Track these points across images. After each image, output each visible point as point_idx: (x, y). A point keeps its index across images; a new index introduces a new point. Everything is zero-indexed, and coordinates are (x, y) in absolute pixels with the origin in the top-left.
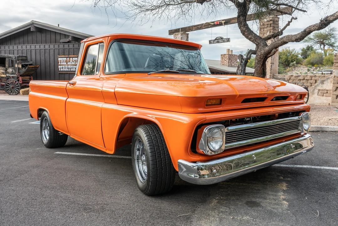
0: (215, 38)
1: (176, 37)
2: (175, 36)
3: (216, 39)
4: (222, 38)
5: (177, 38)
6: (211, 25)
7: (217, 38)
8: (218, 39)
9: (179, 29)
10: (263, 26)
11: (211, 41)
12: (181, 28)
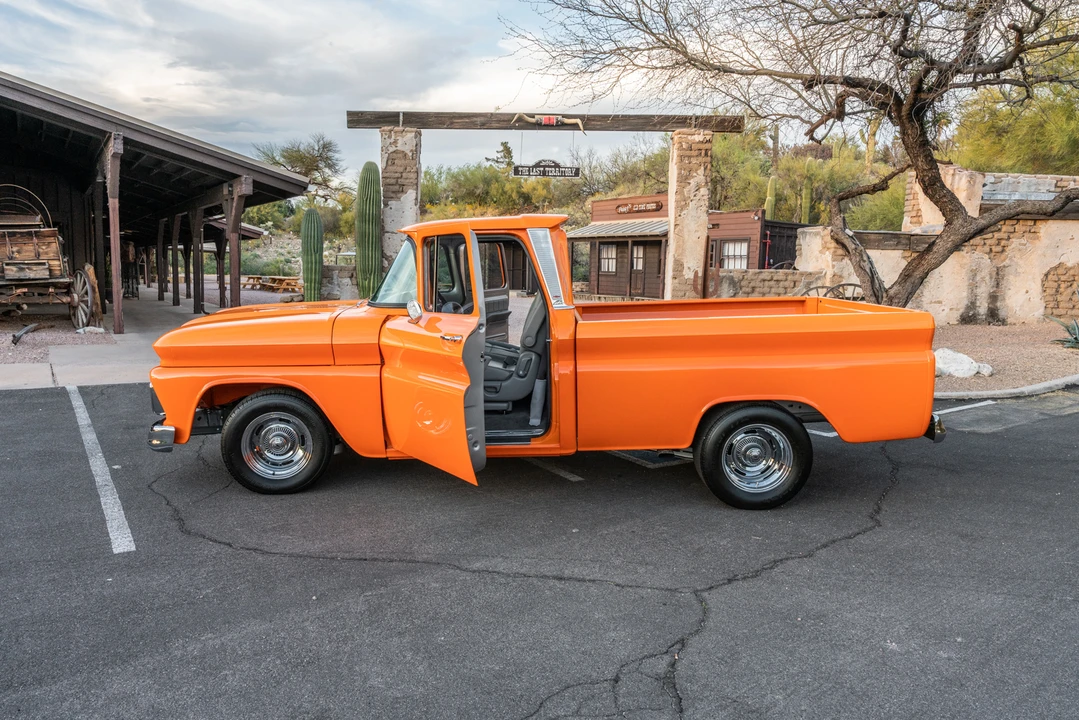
0: (537, 160)
1: (392, 140)
2: (390, 137)
3: (537, 165)
4: (557, 166)
5: (400, 143)
6: (521, 124)
7: (540, 162)
8: (544, 167)
9: (397, 115)
10: (688, 153)
11: (520, 169)
12: (404, 113)
